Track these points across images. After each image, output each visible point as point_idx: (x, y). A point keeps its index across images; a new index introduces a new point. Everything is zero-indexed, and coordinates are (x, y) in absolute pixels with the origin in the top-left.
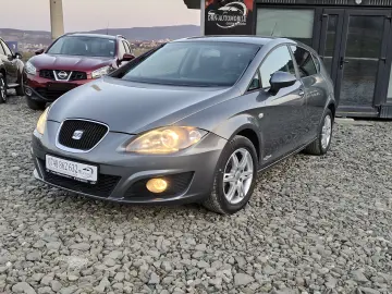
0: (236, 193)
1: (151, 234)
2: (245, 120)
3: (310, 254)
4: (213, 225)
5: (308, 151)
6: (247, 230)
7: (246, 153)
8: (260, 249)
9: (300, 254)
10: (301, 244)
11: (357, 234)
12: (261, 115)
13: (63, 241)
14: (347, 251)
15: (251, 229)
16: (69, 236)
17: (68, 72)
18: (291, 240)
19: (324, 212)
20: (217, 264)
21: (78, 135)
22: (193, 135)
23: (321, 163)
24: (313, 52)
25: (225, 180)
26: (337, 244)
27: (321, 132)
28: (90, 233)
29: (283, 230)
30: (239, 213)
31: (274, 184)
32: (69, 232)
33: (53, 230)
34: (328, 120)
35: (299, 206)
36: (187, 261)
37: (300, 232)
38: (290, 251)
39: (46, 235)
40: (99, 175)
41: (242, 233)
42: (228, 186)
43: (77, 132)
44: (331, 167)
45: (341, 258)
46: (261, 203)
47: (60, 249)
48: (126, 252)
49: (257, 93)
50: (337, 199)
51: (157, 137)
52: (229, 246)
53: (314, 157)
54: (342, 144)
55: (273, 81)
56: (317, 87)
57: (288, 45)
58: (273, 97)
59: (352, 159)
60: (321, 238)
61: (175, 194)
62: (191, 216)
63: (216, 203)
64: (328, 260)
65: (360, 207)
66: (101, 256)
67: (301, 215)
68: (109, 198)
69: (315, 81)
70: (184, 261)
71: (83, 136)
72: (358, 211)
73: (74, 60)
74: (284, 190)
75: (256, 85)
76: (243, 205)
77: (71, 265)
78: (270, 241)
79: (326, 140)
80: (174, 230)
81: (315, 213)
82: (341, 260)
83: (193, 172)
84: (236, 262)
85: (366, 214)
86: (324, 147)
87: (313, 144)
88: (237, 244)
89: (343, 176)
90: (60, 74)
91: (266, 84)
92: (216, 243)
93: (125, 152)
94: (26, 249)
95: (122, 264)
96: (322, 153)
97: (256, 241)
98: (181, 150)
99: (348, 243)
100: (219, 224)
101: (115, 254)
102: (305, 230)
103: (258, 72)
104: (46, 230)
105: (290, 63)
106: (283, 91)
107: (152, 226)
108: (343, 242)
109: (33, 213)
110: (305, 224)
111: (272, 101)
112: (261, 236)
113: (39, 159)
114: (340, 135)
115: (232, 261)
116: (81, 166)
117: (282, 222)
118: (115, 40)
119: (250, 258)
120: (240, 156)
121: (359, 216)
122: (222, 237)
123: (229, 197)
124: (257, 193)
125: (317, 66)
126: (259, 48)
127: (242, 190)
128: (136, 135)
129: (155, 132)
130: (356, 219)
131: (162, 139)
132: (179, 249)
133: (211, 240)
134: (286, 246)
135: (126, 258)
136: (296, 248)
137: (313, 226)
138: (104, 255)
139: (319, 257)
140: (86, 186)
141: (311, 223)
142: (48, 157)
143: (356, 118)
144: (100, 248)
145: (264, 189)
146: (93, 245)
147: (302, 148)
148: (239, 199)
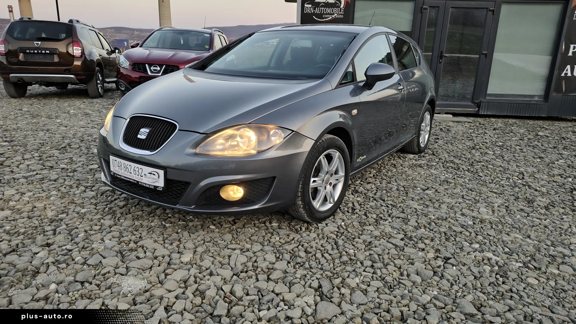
0: (325, 200)
1: (226, 247)
2: (336, 117)
3: (408, 275)
4: (297, 237)
5: (405, 150)
6: (336, 243)
7: (336, 155)
8: (349, 268)
9: (396, 275)
10: (398, 262)
11: (461, 249)
12: (355, 112)
13: (123, 256)
14: (451, 271)
15: (340, 242)
16: (131, 250)
17: (161, 66)
18: (386, 257)
19: (423, 221)
20: (297, 288)
21: (143, 133)
22: (275, 134)
23: (419, 162)
24: (413, 43)
25: (312, 185)
26: (440, 262)
27: (419, 130)
28: (156, 245)
29: (377, 243)
30: (327, 221)
31: (368, 187)
32: (132, 245)
33: (114, 242)
34: (428, 116)
35: (395, 213)
36: (262, 285)
37: (396, 246)
38: (384, 271)
39: (106, 248)
40: (166, 180)
41: (329, 247)
42: (316, 191)
43: (142, 130)
44: (430, 167)
45: (444, 282)
46: (353, 209)
47: (117, 267)
48: (193, 271)
49: (351, 87)
50: (437, 205)
51: (232, 137)
52: (314, 264)
53: (412, 156)
54: (440, 142)
55: (369, 73)
56: (415, 82)
57: (387, 34)
58: (368, 92)
59: (452, 158)
60: (420, 253)
61: (254, 203)
62: (275, 224)
63: (302, 210)
64: (429, 285)
65: (463, 215)
66: (162, 276)
67: (397, 223)
68: (178, 206)
69: (414, 74)
70: (258, 284)
71: (149, 135)
72: (462, 219)
73: (167, 53)
74: (379, 194)
75: (349, 78)
76: (332, 212)
77: (125, 290)
78: (362, 258)
79: (424, 138)
80: (252, 242)
81: (413, 222)
82: (445, 284)
83: (274, 178)
84: (320, 286)
85: (471, 223)
86: (422, 145)
87: (411, 142)
88: (323, 261)
89: (443, 178)
90: (152, 68)
91: (361, 77)
92: (299, 260)
93: (196, 154)
94: (78, 267)
95: (186, 288)
96: (420, 151)
97: (345, 258)
98: (260, 152)
99: (452, 261)
100: (304, 235)
101: (180, 275)
102: (402, 243)
103: (352, 63)
104: (107, 241)
105: (389, 56)
106: (379, 85)
107: (228, 237)
108: (446, 259)
109: (99, 220)
110: (402, 236)
111: (367, 96)
112: (351, 251)
113: (105, 160)
114: (438, 132)
115: (315, 284)
116: (147, 170)
117: (377, 233)
118: (211, 34)
119: (337, 281)
120: (329, 158)
121: (462, 226)
122: (306, 251)
123: (316, 204)
124: (349, 196)
125: (417, 58)
126: (354, 37)
127: (332, 196)
128: (207, 135)
129: (229, 132)
130: (460, 229)
131: (238, 139)
132: (255, 268)
133: (293, 255)
134: (379, 265)
135: (192, 279)
136: (391, 268)
137: (410, 239)
138: (166, 275)
139: (418, 280)
140: (152, 191)
141: (409, 234)
142: (111, 158)
143: (455, 115)
144: (164, 265)
145: (357, 192)
146: (156, 262)
147: (399, 147)
148: (328, 206)
